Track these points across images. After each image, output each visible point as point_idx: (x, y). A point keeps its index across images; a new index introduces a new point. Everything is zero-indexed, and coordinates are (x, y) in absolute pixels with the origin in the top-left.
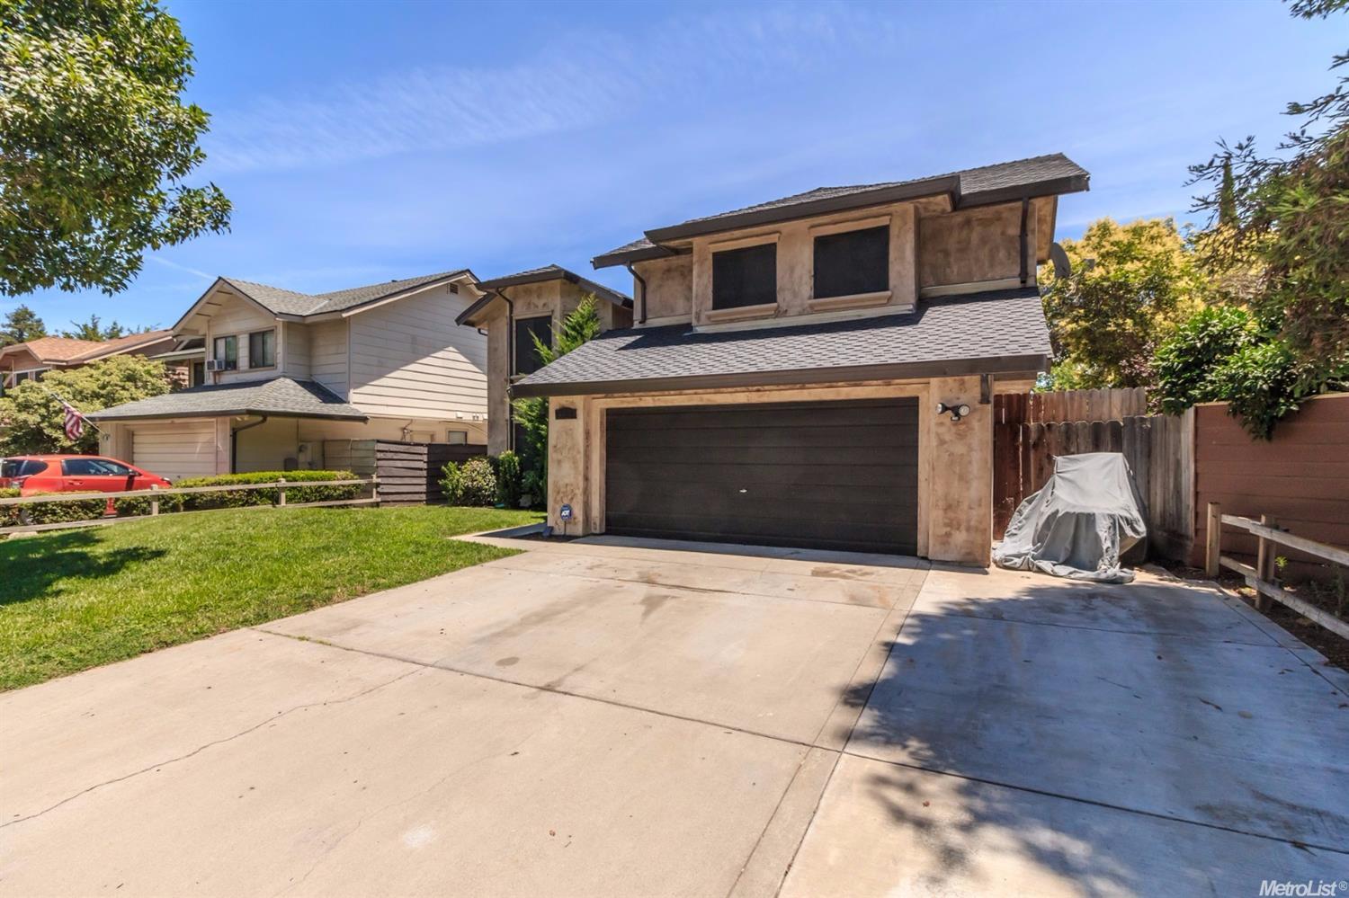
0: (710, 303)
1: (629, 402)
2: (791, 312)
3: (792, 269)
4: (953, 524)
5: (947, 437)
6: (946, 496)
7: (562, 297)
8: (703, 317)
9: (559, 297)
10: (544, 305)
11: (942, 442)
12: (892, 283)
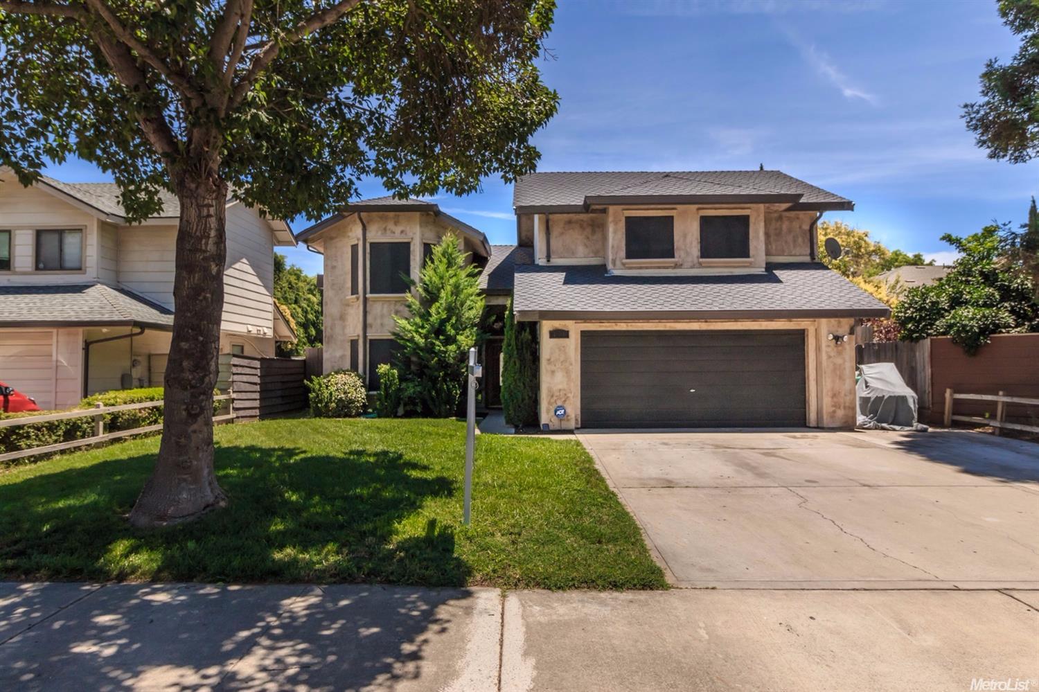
0: (623, 254)
1: (606, 326)
2: (686, 265)
3: (685, 236)
4: (836, 405)
5: (832, 354)
6: (833, 389)
7: (421, 226)
8: (618, 263)
9: (418, 227)
10: (402, 232)
11: (829, 357)
12: (751, 253)
